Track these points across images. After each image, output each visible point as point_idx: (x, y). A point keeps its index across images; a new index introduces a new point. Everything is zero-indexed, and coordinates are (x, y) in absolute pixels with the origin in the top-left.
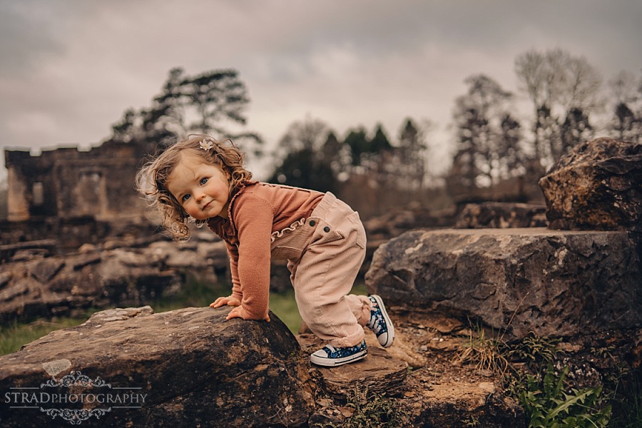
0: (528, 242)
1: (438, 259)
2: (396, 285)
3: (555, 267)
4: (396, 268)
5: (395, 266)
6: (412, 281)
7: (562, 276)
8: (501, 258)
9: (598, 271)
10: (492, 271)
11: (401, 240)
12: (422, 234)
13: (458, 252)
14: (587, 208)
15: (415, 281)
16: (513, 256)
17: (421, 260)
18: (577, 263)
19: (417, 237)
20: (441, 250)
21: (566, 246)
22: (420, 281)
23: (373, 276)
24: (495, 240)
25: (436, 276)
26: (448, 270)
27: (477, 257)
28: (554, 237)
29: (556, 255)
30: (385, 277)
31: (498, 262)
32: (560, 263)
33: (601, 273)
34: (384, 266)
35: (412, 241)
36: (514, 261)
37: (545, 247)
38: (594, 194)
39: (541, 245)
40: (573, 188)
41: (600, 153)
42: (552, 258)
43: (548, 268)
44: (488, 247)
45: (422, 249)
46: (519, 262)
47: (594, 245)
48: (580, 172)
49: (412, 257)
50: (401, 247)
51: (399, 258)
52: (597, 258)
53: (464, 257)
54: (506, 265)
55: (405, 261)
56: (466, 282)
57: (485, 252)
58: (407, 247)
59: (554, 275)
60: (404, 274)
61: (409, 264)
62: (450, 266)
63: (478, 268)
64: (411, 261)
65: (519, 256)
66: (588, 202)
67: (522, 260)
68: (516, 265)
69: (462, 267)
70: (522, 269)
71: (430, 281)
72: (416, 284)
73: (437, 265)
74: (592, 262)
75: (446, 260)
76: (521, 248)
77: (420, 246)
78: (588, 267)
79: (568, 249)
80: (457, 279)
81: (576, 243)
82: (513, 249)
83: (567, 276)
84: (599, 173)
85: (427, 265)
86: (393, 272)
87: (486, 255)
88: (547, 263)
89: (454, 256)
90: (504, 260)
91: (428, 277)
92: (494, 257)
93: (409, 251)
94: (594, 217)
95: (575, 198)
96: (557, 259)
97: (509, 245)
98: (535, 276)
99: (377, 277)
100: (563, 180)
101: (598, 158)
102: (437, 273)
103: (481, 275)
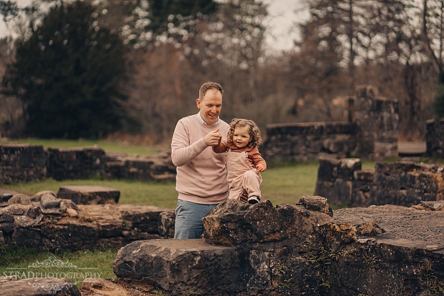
0: (181, 254)
1: (145, 258)
2: (127, 268)
3: (194, 264)
4: (127, 260)
5: (127, 259)
6: (134, 267)
7: (198, 268)
8: (169, 260)
9: (216, 266)
10: (166, 265)
11: (131, 246)
12: (142, 243)
13: (154, 255)
14: (218, 236)
15: (136, 266)
16: (174, 260)
17: (138, 257)
18: (205, 263)
19: (139, 244)
20: (147, 254)
21: (200, 255)
22: (138, 267)
23: (117, 263)
24: (169, 251)
25: (144, 265)
26: (150, 263)
27: (161, 258)
28: (194, 251)
29: (195, 259)
30: (122, 264)
31: (167, 262)
32: (197, 263)
33: (218, 267)
34: (122, 259)
35: (136, 247)
36: (174, 262)
37: (189, 256)
38: (220, 230)
39: (188, 255)
40: (212, 226)
41: (228, 209)
42: (193, 260)
43: (191, 265)
44: (166, 254)
45: (140, 252)
46: (176, 263)
47: (215, 255)
48: (215, 219)
49: (135, 255)
50: (131, 249)
51: (129, 255)
52: (216, 260)
53: (156, 258)
54: (170, 263)
55: (131, 257)
56: (155, 269)
57: (164, 257)
58: (133, 250)
59: (194, 268)
60: (130, 263)
61: (133, 259)
62: (150, 261)
63: (161, 263)
64: (134, 257)
65: (176, 260)
66: (219, 233)
67: (178, 262)
68: (174, 264)
69: (154, 262)
70: (178, 265)
71: (142, 267)
72: (136, 268)
73: (145, 260)
74: (213, 262)
75: (149, 258)
76: (178, 256)
77: (139, 249)
78: (211, 265)
79: (201, 256)
80: (153, 268)
81: (205, 254)
82: (175, 256)
83: (200, 269)
84: (222, 221)
85: (141, 260)
86: (126, 262)
87: (164, 258)
88: (191, 263)
89: (152, 257)
90: (170, 262)
91: (141, 266)
92: (166, 259)
93: (134, 252)
94: (221, 240)
95: (213, 230)
96: (195, 261)
97: (174, 254)
98: (184, 268)
99: (118, 264)
100: (209, 221)
101: (227, 212)
102: (145, 264)
103: (162, 266)
